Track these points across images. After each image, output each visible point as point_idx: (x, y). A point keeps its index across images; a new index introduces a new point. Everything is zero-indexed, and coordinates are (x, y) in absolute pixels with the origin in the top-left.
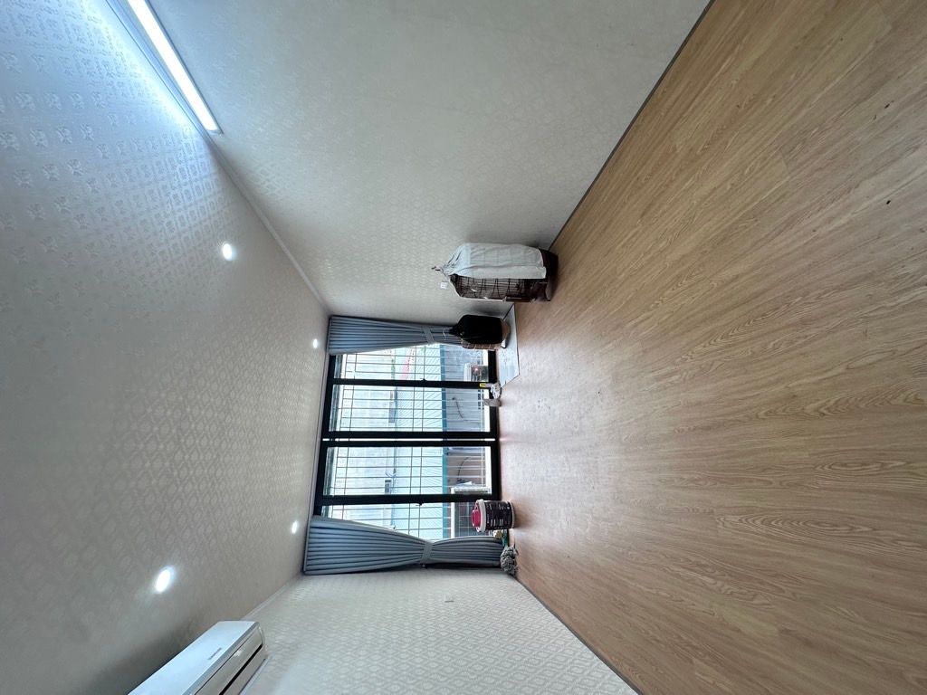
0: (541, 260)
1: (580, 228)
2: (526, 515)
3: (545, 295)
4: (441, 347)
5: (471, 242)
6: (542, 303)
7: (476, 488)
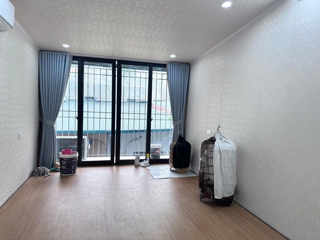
0: (227, 196)
1: (248, 222)
2: (68, 183)
3: (204, 198)
4: (172, 130)
5: (237, 151)
6: (199, 195)
7: (86, 151)
